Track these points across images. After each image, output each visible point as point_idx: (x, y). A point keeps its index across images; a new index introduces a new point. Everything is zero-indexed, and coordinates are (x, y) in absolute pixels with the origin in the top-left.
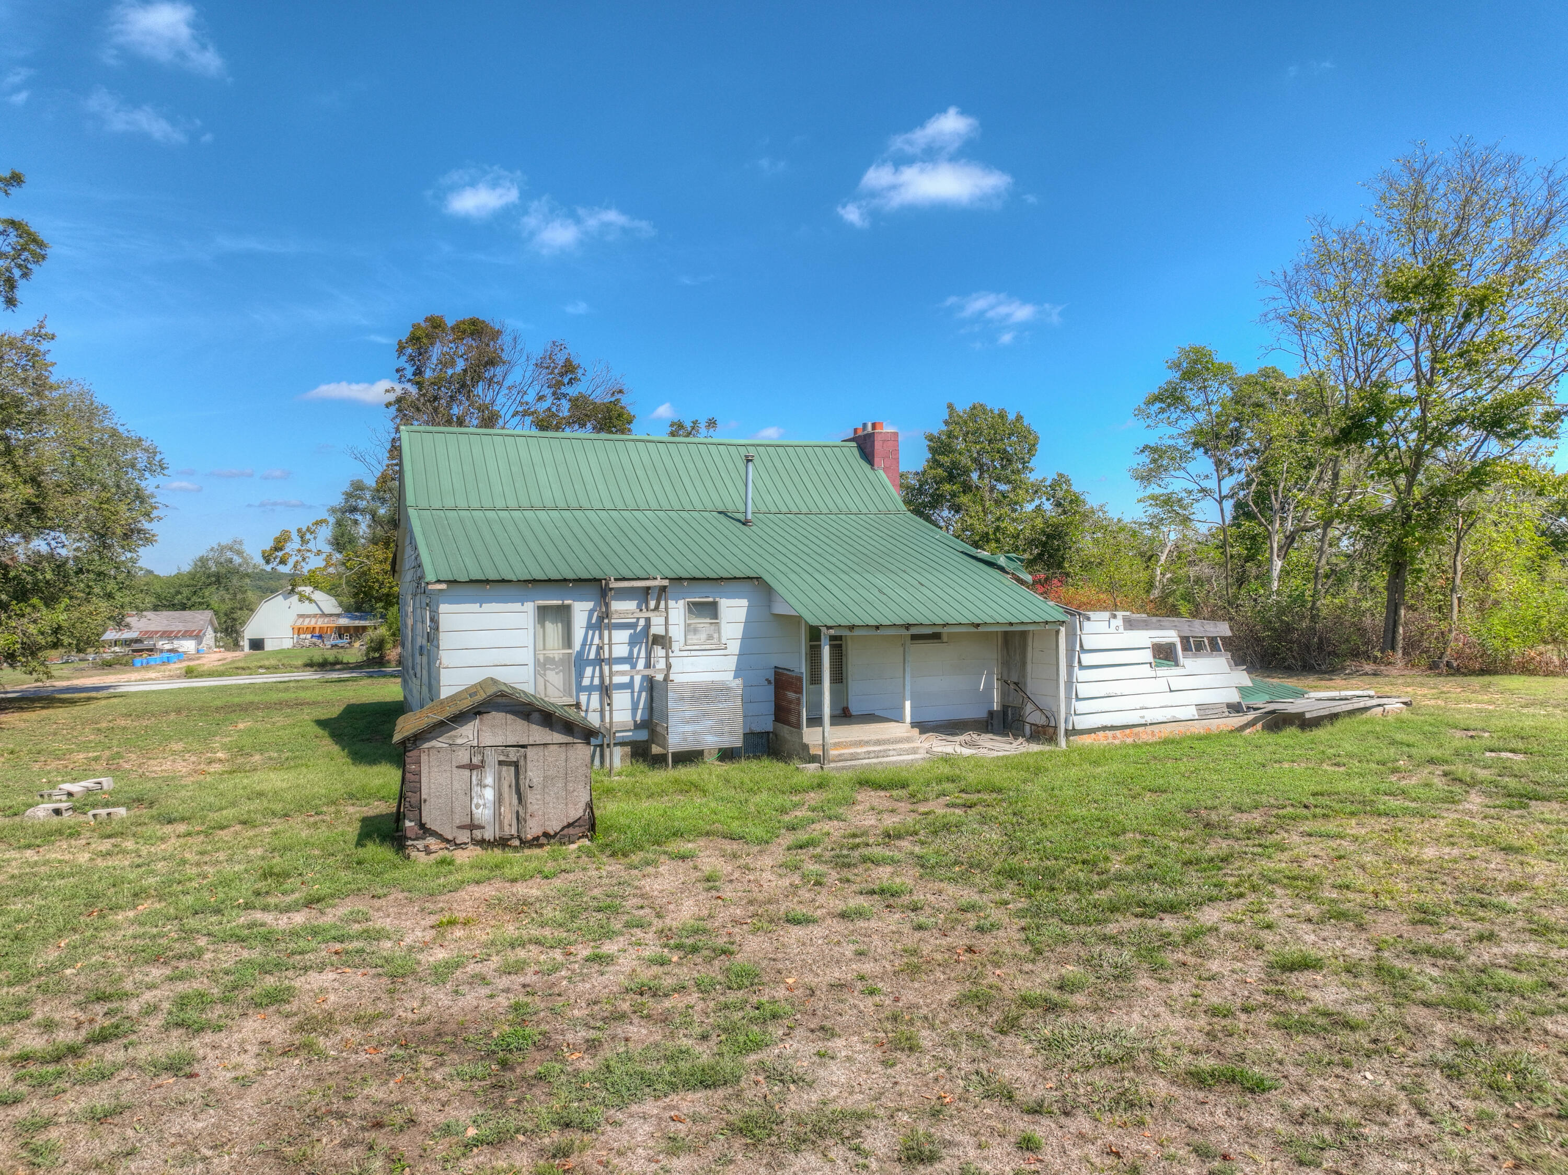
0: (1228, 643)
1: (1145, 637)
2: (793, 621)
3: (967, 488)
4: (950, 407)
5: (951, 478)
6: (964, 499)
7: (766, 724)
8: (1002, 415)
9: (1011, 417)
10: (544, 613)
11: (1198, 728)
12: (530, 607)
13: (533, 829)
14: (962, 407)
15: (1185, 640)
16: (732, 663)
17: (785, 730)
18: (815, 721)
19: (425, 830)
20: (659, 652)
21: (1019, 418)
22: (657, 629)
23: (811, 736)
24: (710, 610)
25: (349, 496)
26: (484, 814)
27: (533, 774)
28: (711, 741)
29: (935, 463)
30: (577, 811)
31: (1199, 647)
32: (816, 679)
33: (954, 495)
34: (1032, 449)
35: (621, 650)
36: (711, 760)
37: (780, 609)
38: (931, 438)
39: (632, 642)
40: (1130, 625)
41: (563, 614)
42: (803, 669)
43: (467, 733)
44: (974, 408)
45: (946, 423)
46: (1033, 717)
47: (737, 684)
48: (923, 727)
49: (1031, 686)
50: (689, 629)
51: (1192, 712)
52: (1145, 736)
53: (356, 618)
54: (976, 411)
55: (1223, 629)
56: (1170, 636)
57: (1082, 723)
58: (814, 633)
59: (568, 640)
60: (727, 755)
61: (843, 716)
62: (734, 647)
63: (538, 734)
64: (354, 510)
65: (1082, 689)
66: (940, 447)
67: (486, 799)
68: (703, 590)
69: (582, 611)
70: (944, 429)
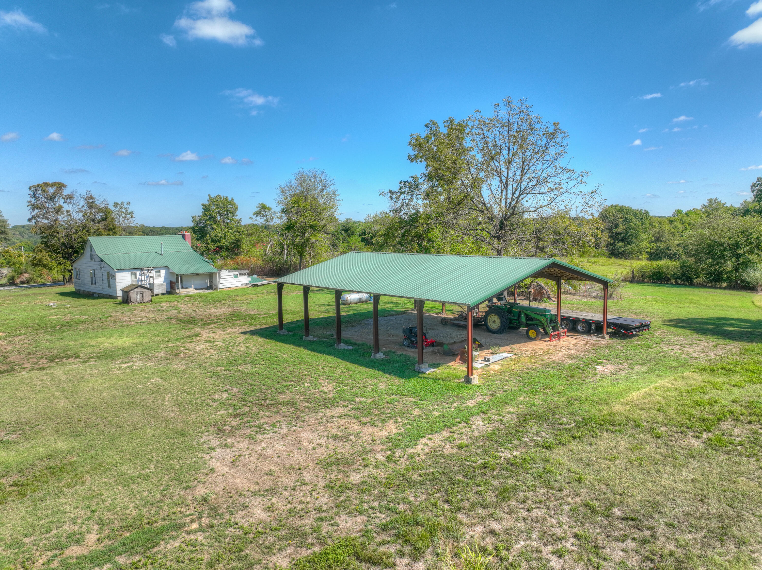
0: (248, 274)
1: (232, 274)
2: (173, 274)
3: (215, 222)
4: (209, 196)
5: (210, 219)
6: (214, 226)
7: (169, 290)
8: (227, 199)
9: (230, 199)
10: (131, 274)
11: (241, 287)
12: (129, 273)
13: (144, 301)
14: (213, 196)
15: (240, 274)
16: (163, 280)
17: (173, 290)
18: (178, 289)
19: (131, 302)
20: (151, 279)
21: (232, 200)
22: (150, 275)
23: (177, 291)
24: (159, 272)
27: (144, 295)
28: (161, 292)
29: (205, 215)
30: (150, 299)
31: (242, 274)
32: (178, 282)
33: (211, 224)
34: (236, 210)
36: (162, 296)
37: (171, 271)
38: (203, 205)
39: (147, 277)
40: (229, 272)
41: (135, 274)
42: (175, 280)
43: (136, 290)
44: (217, 197)
45: (208, 201)
46: (214, 287)
47: (165, 283)
48: (196, 289)
49: (214, 282)
50: (156, 275)
51: (240, 285)
52: (232, 289)
54: (218, 198)
55: (248, 271)
56: (237, 273)
57: (221, 287)
58: (177, 275)
59: (136, 278)
60: (163, 294)
61: (182, 288)
62: (163, 278)
63: (144, 290)
65: (221, 282)
66: (206, 209)
67: (138, 298)
68: (158, 269)
69: (138, 273)
70: (207, 203)
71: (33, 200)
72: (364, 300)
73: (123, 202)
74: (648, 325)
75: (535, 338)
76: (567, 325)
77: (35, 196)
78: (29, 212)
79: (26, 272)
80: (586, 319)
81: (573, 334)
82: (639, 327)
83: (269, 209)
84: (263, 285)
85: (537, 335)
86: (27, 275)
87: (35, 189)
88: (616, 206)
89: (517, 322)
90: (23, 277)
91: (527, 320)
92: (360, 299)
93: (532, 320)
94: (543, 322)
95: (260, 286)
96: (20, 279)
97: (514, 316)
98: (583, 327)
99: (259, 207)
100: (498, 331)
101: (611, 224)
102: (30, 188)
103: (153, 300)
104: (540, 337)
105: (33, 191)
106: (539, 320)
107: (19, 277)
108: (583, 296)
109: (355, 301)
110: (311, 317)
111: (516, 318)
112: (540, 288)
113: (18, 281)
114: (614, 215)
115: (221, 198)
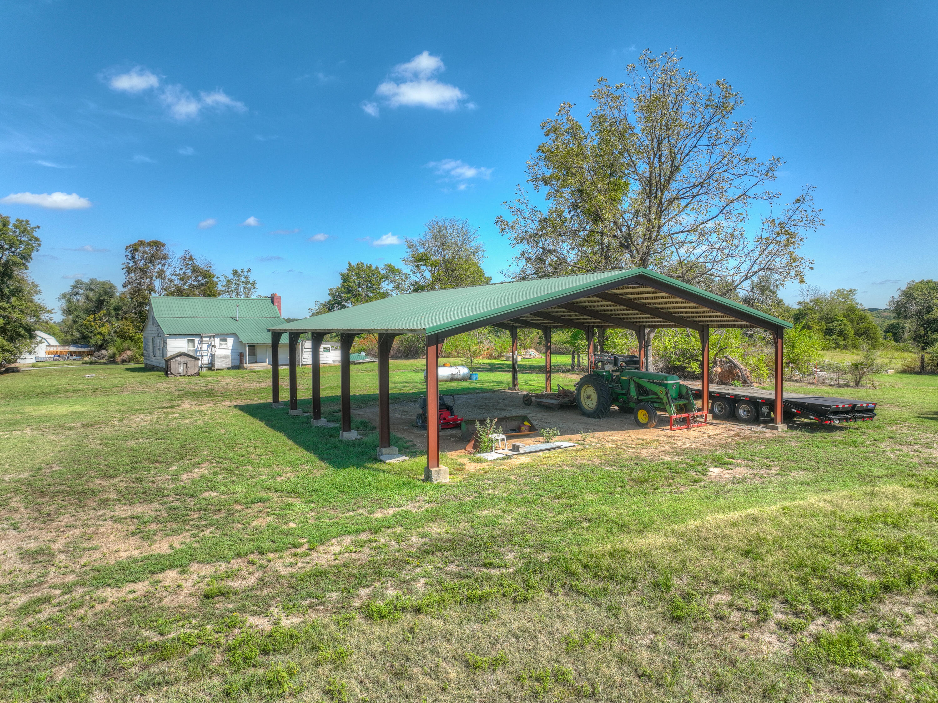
2: (242, 343)
3: (355, 295)
4: (349, 263)
5: (348, 291)
6: (353, 300)
7: (238, 364)
8: (370, 267)
9: (374, 268)
10: (189, 341)
11: (332, 365)
12: (186, 340)
13: (189, 374)
14: (354, 264)
16: (230, 351)
17: (241, 365)
18: (246, 362)
19: (172, 374)
20: (213, 349)
21: (377, 268)
22: (213, 344)
23: (245, 365)
24: (225, 340)
25: (74, 287)
26: (181, 371)
27: (189, 365)
28: (224, 366)
29: (343, 285)
30: (196, 371)
33: (349, 298)
35: (206, 348)
36: (225, 371)
37: (241, 340)
38: (342, 275)
39: (208, 347)
41: (193, 341)
43: (178, 359)
44: (358, 264)
45: (348, 269)
47: (231, 355)
50: (221, 344)
51: (331, 362)
53: (79, 347)
54: (360, 265)
57: (304, 363)
58: (244, 345)
59: (194, 346)
60: (228, 369)
61: (251, 361)
62: (231, 348)
63: (190, 359)
64: (76, 294)
65: (304, 356)
66: (345, 279)
67: (181, 369)
68: (223, 336)
69: (197, 340)
70: (346, 271)
71: (131, 263)
72: (459, 377)
73: (243, 270)
74: (871, 411)
75: (646, 424)
76: (722, 408)
77: (133, 258)
78: (124, 276)
79: (128, 349)
80: (751, 397)
81: (724, 422)
82: (845, 412)
83: (398, 271)
84: (363, 363)
85: (650, 419)
86: (129, 353)
87: (134, 248)
88: (928, 282)
89: (625, 397)
90: (125, 355)
91: (639, 394)
92: (453, 375)
93: (648, 395)
94: (661, 396)
95: (360, 363)
96: (122, 357)
97: (622, 389)
98: (748, 411)
99: (385, 269)
100: (595, 412)
101: (920, 308)
102: (127, 248)
103: (201, 373)
104: (655, 423)
105: (131, 251)
106: (656, 394)
107: (120, 356)
108: (813, 384)
109: (445, 378)
110: (353, 392)
111: (623, 392)
112: (730, 366)
113: (119, 359)
114: (924, 295)
115: (363, 266)
